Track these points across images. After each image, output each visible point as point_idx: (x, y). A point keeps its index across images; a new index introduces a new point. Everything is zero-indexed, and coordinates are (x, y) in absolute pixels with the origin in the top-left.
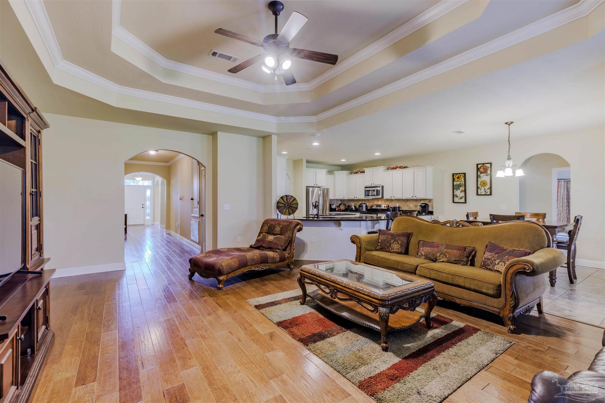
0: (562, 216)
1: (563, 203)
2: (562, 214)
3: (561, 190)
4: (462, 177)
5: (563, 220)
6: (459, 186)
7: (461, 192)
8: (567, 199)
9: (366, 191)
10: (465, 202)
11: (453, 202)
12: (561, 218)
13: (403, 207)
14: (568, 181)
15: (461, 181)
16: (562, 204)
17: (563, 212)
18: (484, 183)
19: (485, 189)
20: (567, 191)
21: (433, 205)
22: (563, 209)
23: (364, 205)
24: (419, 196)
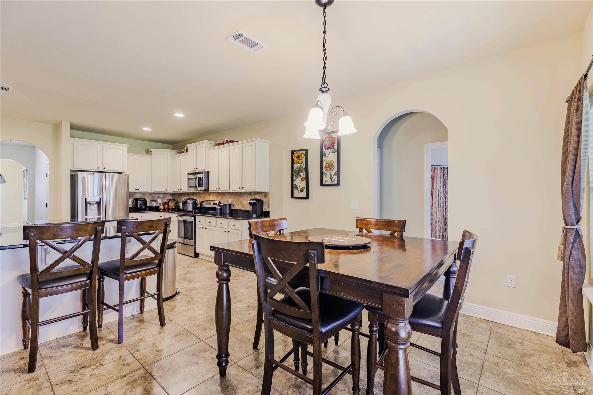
0: (438, 216)
1: (440, 198)
2: (438, 212)
3: (437, 180)
4: (303, 155)
5: (439, 221)
6: (300, 170)
7: (302, 180)
8: (443, 192)
9: (188, 179)
10: (307, 197)
11: (292, 197)
12: (437, 218)
13: (236, 204)
14: (445, 170)
15: (302, 163)
16: (438, 199)
17: (439, 209)
18: (329, 166)
19: (331, 175)
20: (444, 182)
21: (269, 201)
22: (440, 205)
23: (190, 202)
24: (249, 188)
